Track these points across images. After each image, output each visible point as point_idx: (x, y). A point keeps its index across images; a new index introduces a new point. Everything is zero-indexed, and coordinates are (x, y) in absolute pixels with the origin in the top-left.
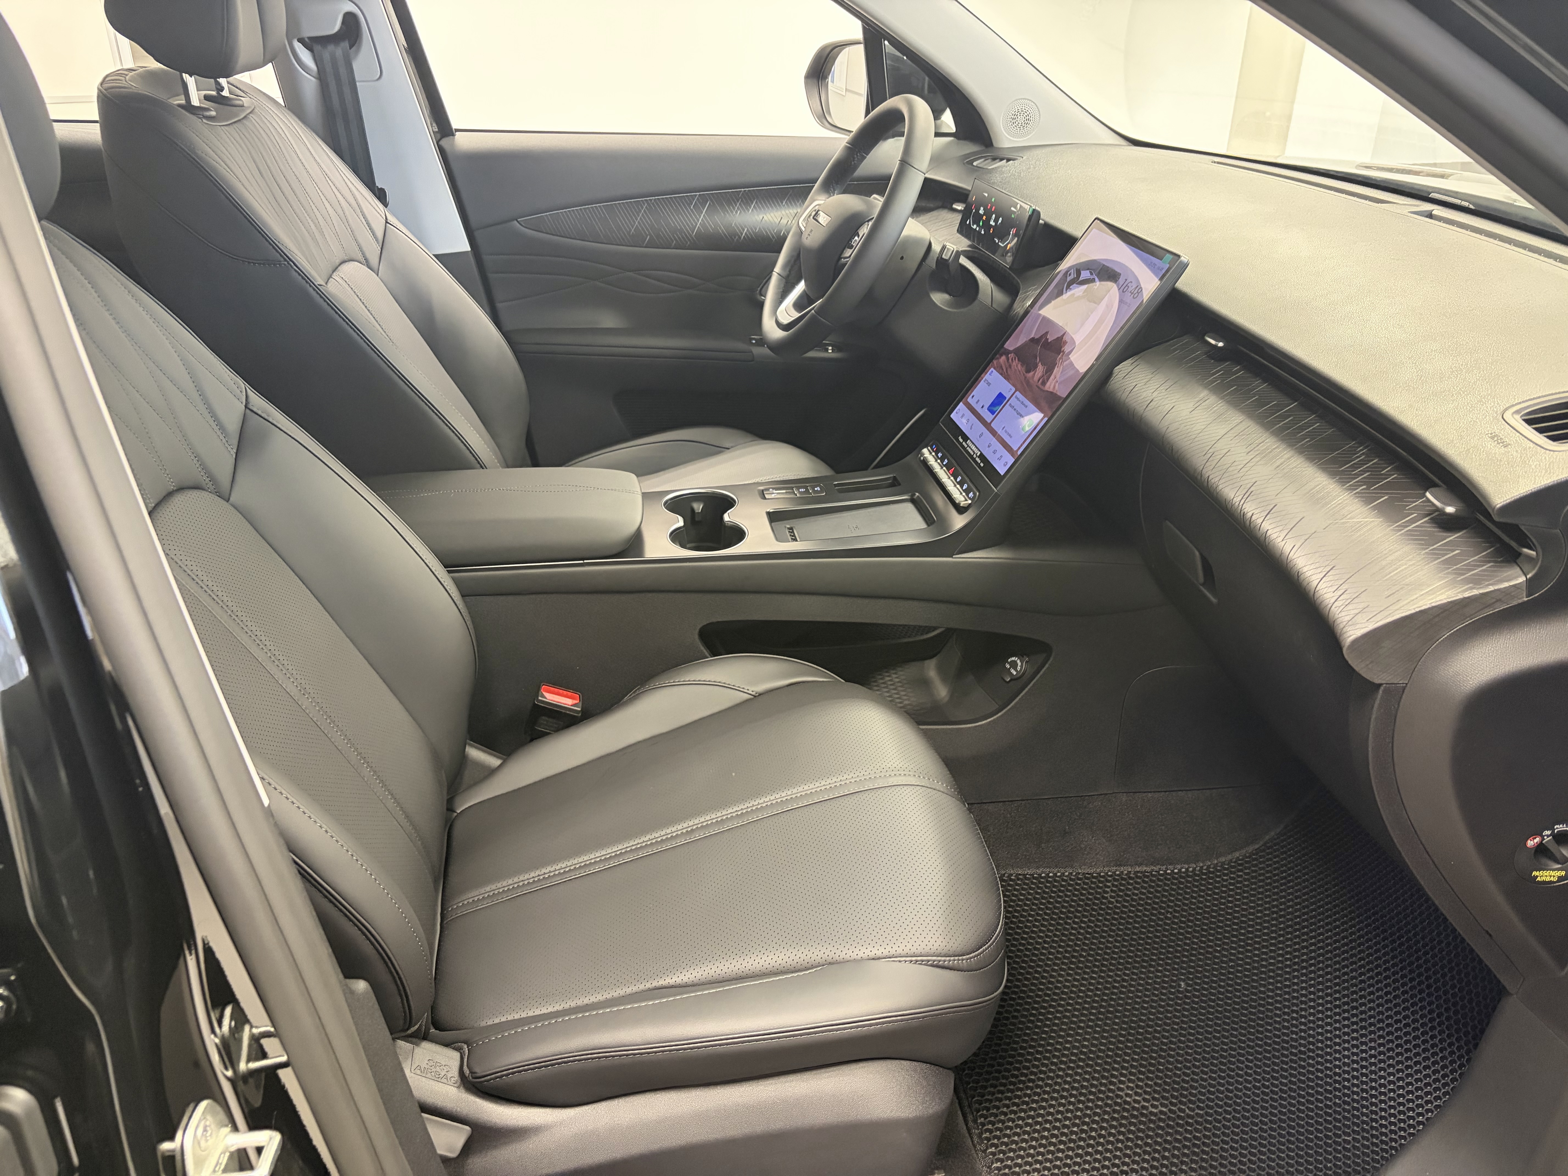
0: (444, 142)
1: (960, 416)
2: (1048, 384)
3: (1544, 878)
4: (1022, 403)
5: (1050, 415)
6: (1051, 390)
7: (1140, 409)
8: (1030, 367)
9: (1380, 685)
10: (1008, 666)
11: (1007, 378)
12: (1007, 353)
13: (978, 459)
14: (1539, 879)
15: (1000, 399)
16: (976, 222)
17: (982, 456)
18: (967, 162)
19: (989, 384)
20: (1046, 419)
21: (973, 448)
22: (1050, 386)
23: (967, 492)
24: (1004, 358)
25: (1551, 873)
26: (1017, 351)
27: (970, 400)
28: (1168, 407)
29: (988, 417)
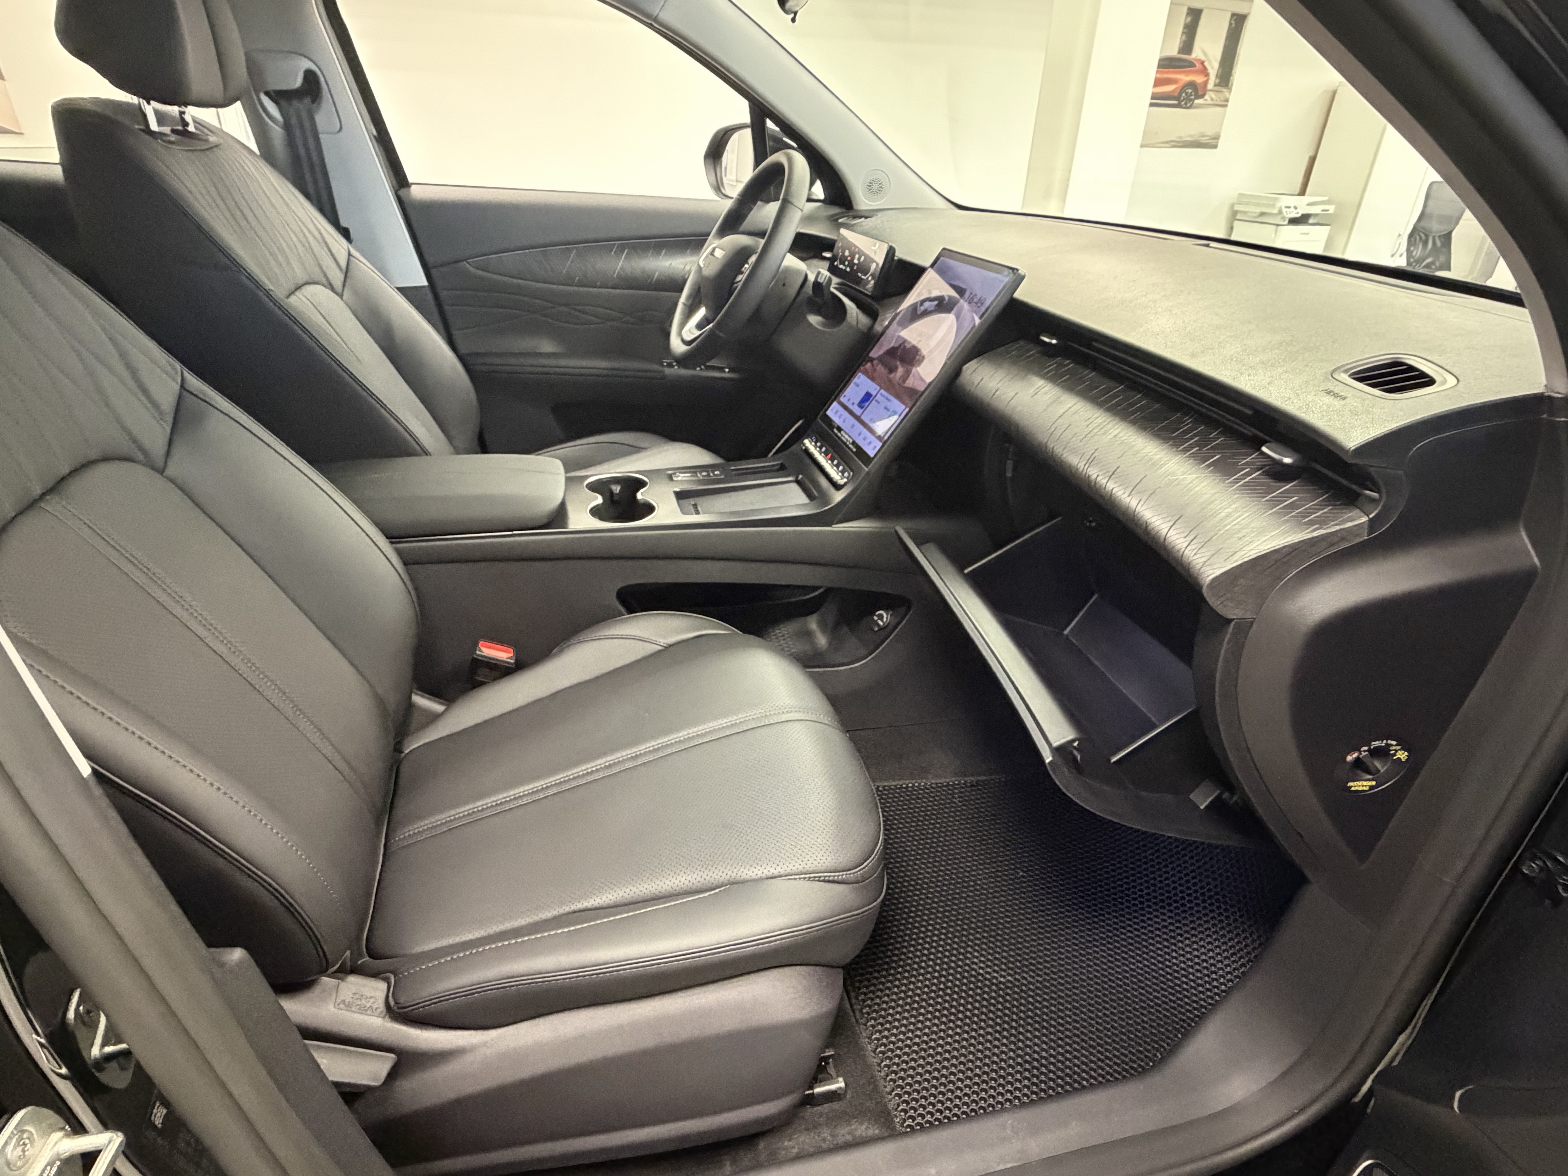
0: (402, 192)
1: (834, 412)
2: (908, 382)
3: (1357, 788)
4: (887, 399)
5: (910, 405)
6: (911, 386)
7: (987, 399)
8: (892, 370)
9: (1232, 620)
10: (876, 618)
11: (873, 379)
12: (872, 360)
13: (851, 446)
14: (1353, 789)
15: (867, 397)
16: (843, 263)
17: (854, 443)
18: (834, 221)
19: (858, 385)
20: (907, 410)
21: (847, 437)
22: (910, 383)
23: (843, 472)
24: (869, 364)
25: (1365, 783)
26: (880, 359)
27: (842, 399)
28: (1013, 394)
29: (858, 411)
